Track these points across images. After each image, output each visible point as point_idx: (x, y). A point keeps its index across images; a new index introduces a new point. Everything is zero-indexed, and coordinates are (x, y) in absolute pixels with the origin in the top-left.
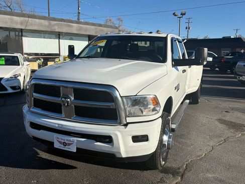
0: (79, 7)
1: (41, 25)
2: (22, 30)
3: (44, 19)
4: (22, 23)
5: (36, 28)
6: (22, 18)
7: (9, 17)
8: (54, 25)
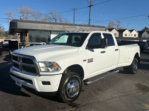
0: (90, 16)
1: (59, 28)
2: (50, 31)
3: (61, 25)
4: (50, 27)
5: (57, 29)
6: (50, 25)
7: (44, 24)
8: (66, 28)
